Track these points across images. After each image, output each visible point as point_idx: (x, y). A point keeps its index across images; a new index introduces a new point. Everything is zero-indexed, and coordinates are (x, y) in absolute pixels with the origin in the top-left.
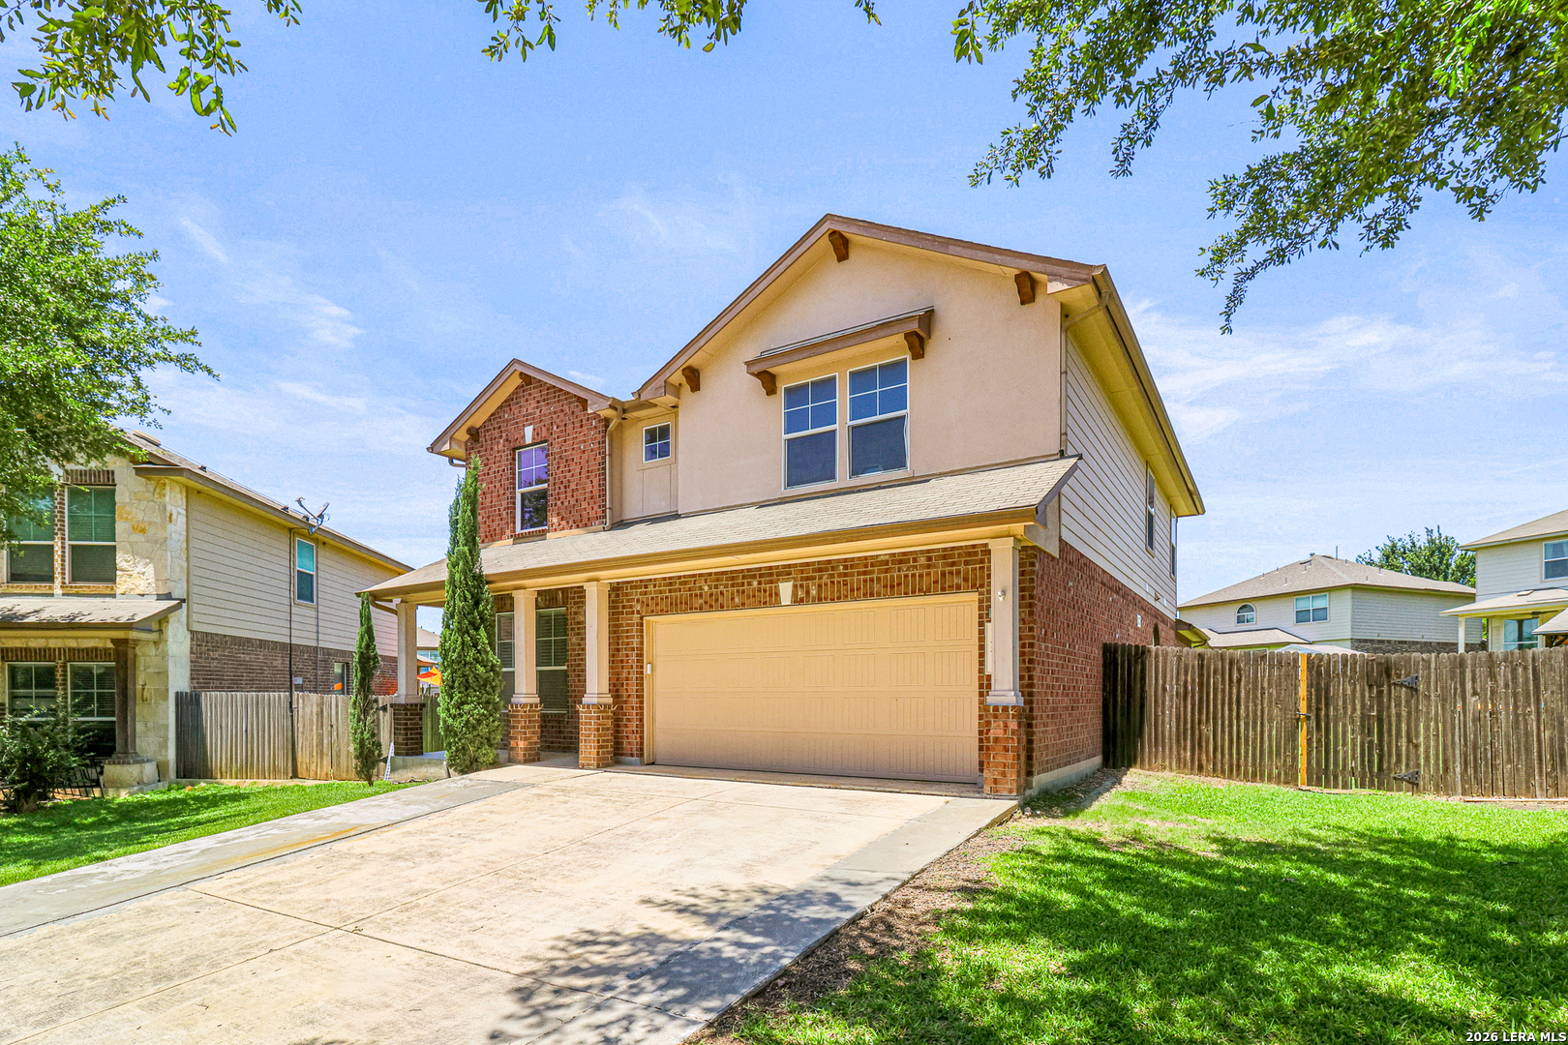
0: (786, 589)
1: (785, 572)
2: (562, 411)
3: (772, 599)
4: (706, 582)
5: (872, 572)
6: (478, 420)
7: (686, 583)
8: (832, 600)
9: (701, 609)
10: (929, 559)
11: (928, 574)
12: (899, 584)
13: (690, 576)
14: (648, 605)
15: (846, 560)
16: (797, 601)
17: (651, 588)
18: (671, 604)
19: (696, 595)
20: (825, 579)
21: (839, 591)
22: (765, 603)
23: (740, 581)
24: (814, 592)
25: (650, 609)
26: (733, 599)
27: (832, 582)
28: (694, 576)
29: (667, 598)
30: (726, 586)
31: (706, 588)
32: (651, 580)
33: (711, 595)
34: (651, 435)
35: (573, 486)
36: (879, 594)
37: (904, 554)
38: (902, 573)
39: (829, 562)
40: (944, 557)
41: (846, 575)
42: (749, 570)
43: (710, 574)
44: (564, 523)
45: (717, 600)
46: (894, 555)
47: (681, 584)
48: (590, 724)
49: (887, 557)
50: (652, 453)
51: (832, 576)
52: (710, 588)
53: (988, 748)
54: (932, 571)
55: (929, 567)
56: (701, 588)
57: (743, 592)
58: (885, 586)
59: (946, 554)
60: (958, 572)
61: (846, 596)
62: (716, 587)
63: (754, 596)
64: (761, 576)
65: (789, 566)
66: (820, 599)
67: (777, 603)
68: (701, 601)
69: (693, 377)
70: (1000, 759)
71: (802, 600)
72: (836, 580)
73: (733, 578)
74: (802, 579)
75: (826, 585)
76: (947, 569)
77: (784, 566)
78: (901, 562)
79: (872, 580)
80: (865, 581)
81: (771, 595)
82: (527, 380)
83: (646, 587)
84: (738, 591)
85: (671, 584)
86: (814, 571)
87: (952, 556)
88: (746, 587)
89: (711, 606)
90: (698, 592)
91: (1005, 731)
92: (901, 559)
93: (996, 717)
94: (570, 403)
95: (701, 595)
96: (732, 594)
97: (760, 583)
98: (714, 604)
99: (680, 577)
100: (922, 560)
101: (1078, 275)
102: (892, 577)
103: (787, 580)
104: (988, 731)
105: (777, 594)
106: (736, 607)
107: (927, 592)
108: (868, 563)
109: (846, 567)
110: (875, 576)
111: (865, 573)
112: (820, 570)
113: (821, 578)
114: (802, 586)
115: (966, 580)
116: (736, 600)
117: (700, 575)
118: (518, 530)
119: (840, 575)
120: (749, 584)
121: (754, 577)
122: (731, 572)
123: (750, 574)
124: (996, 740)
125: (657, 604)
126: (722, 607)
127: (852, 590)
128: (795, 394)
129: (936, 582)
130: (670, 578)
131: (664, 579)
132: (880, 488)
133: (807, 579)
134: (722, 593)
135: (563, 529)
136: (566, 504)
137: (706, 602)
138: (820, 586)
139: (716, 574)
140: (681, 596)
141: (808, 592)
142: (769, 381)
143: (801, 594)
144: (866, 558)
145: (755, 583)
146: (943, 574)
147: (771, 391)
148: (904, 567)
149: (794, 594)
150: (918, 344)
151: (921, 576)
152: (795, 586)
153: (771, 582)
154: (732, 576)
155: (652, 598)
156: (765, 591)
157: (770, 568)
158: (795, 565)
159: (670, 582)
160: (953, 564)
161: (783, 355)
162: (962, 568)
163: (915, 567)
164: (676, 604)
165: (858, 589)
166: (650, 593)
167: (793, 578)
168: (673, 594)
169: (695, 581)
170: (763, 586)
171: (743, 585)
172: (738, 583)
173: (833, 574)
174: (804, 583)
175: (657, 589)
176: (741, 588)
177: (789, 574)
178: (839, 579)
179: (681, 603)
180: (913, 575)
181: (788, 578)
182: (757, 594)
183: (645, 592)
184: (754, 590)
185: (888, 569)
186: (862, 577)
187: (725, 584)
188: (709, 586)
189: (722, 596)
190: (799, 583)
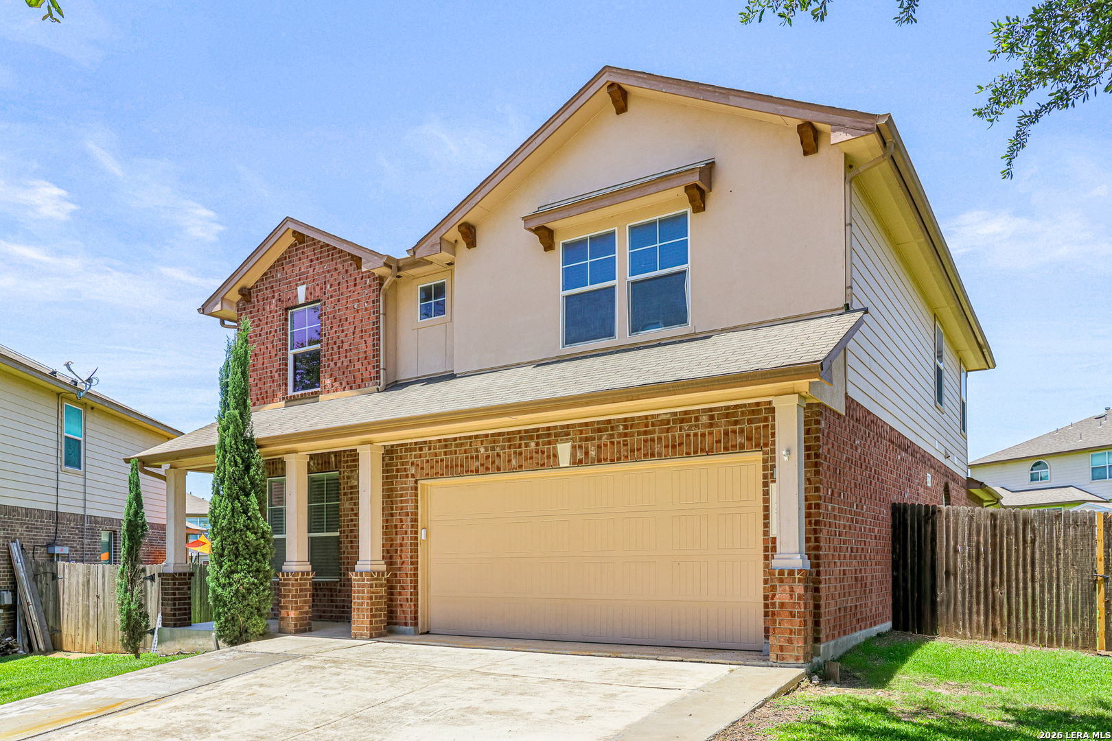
0: (564, 450)
1: (564, 432)
2: (336, 269)
3: (551, 460)
4: (482, 443)
5: (653, 432)
6: (250, 281)
7: (462, 445)
8: (612, 461)
9: (477, 471)
10: (712, 418)
11: (711, 433)
12: (680, 444)
13: (465, 438)
14: (422, 468)
15: (626, 420)
16: (576, 463)
17: (426, 450)
18: (447, 467)
19: (472, 457)
20: (605, 440)
21: (619, 452)
22: (543, 465)
23: (518, 442)
24: (593, 453)
25: (425, 472)
26: (510, 461)
27: (612, 443)
28: (470, 437)
29: (442, 460)
30: (503, 448)
31: (482, 450)
32: (425, 442)
33: (488, 457)
34: (427, 294)
35: (346, 346)
36: (660, 454)
37: (686, 413)
38: (684, 433)
39: (609, 422)
40: (727, 416)
41: (626, 435)
42: (526, 431)
43: (487, 436)
44: (337, 384)
45: (493, 463)
46: (675, 414)
47: (456, 445)
48: (363, 591)
49: (668, 416)
50: (426, 314)
51: (612, 436)
52: (487, 450)
53: (773, 614)
54: (714, 430)
55: (711, 425)
56: (477, 450)
57: (520, 454)
58: (666, 447)
59: (729, 413)
60: (742, 431)
61: (627, 457)
62: (493, 449)
63: (531, 458)
64: (538, 437)
65: (568, 426)
66: (599, 461)
67: (556, 465)
68: (477, 464)
69: (469, 234)
70: (786, 625)
71: (581, 462)
72: (615, 440)
73: (510, 440)
74: (581, 440)
75: (605, 445)
76: (730, 428)
77: (563, 427)
78: (682, 421)
79: (653, 440)
80: (646, 441)
81: (549, 457)
82: (300, 238)
83: (421, 449)
84: (515, 453)
85: (446, 446)
86: (593, 431)
87: (734, 414)
88: (523, 449)
89: (488, 469)
90: (474, 454)
91: (791, 595)
92: (684, 418)
93: (781, 581)
94: (344, 261)
95: (477, 457)
96: (509, 456)
97: (537, 444)
98: (490, 466)
99: (455, 439)
100: (704, 419)
101: (863, 125)
102: (673, 437)
103: (566, 441)
104: (774, 596)
105: (555, 456)
106: (513, 470)
107: (709, 452)
108: (648, 423)
109: (626, 427)
110: (656, 436)
111: (645, 433)
112: (599, 430)
113: (600, 438)
114: (580, 447)
115: (749, 439)
116: (514, 462)
117: (476, 437)
118: (290, 392)
119: (620, 435)
120: (527, 445)
121: (531, 438)
122: (508, 433)
123: (527, 435)
124: (782, 605)
125: (432, 467)
126: (499, 469)
127: (632, 451)
128: (573, 250)
129: (719, 442)
130: (445, 440)
131: (440, 441)
132: (660, 345)
133: (587, 439)
134: (498, 455)
135: (336, 390)
136: (339, 364)
137: (482, 465)
138: (599, 447)
139: (493, 435)
140: (457, 458)
141: (587, 453)
142: (546, 237)
143: (579, 455)
144: (646, 417)
145: (533, 444)
146: (726, 433)
147: (549, 246)
148: (686, 427)
149: (573, 455)
150: (699, 196)
151: (703, 435)
152: (574, 447)
153: (549, 443)
154: (509, 437)
155: (427, 461)
156: (543, 452)
157: (548, 428)
158: (573, 426)
159: (445, 443)
160: (736, 423)
161: (561, 209)
162: (746, 426)
163: (697, 426)
164: (452, 467)
165: (639, 450)
166: (425, 455)
167: (572, 439)
168: (449, 456)
169: (471, 443)
170: (541, 447)
171: (520, 446)
172: (515, 444)
173: (613, 434)
174: (583, 443)
175: (432, 451)
176: (518, 450)
177: (568, 434)
178: (619, 440)
179: (457, 466)
180: (695, 435)
181: (567, 439)
182: (535, 455)
183: (420, 454)
184: (531, 452)
185: (669, 428)
186: (643, 437)
187: (502, 446)
188: (485, 448)
189: (498, 458)
190: (577, 444)
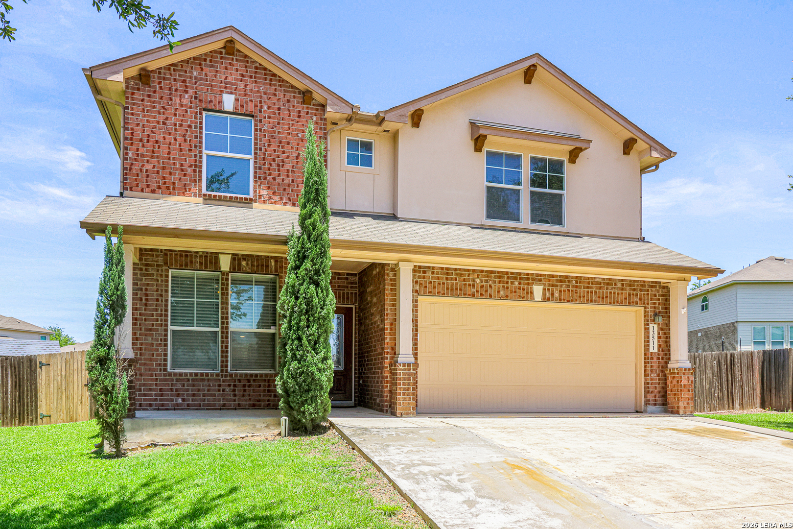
0: (538, 290)
1: (538, 278)
2: (275, 95)
3: (528, 295)
4: (478, 276)
5: (592, 288)
7: (461, 275)
8: (568, 301)
9: (473, 295)
10: (623, 285)
11: (622, 293)
12: (607, 297)
13: (465, 270)
14: (426, 287)
15: (577, 277)
16: (545, 299)
17: (429, 274)
18: (448, 289)
19: (469, 285)
20: (564, 288)
21: (572, 296)
22: (523, 298)
23: (506, 280)
24: (557, 295)
26: (499, 292)
27: (569, 290)
28: (468, 270)
29: (443, 283)
30: (494, 282)
31: (478, 281)
32: (429, 268)
33: (482, 287)
35: (288, 166)
36: (595, 301)
37: (610, 279)
38: (609, 291)
39: (567, 277)
40: (630, 285)
41: (577, 287)
42: (512, 273)
43: (482, 271)
44: (276, 198)
45: (486, 291)
46: (604, 279)
47: (457, 274)
49: (600, 280)
51: (568, 286)
52: (482, 282)
54: (624, 292)
55: (622, 289)
56: (474, 280)
57: (507, 288)
58: (599, 297)
59: (632, 283)
60: (637, 295)
61: (576, 300)
62: (487, 281)
63: (515, 292)
64: (520, 279)
65: (541, 275)
66: (560, 300)
67: (532, 299)
68: (474, 290)
71: (548, 299)
72: (571, 289)
73: (500, 277)
74: (549, 285)
75: (564, 291)
76: (631, 292)
77: (537, 275)
78: (608, 284)
79: (592, 292)
80: (588, 292)
81: (527, 293)
83: (425, 272)
84: (503, 287)
85: (447, 274)
86: (557, 281)
87: (634, 285)
88: (509, 285)
89: (482, 295)
90: (471, 283)
92: (609, 282)
94: (288, 92)
95: (474, 285)
96: (499, 288)
97: (520, 283)
98: (483, 293)
99: (456, 270)
100: (619, 285)
102: (603, 292)
103: (540, 284)
105: (532, 293)
106: (500, 298)
107: (621, 303)
108: (589, 282)
109: (577, 282)
110: (594, 290)
111: (588, 287)
112: (561, 281)
113: (561, 286)
114: (549, 289)
115: (640, 299)
116: (502, 293)
117: (474, 271)
118: (204, 191)
119: (573, 286)
120: (512, 283)
121: (516, 279)
122: (499, 272)
123: (514, 276)
125: (434, 287)
126: (490, 296)
127: (580, 297)
128: (493, 157)
129: (626, 299)
130: (447, 269)
131: (442, 269)
132: (549, 234)
133: (553, 285)
134: (490, 286)
135: (275, 203)
136: (279, 180)
137: (477, 291)
138: (560, 291)
140: (457, 284)
141: (552, 294)
143: (548, 295)
144: (588, 278)
145: (516, 283)
146: (629, 295)
147: (478, 149)
148: (610, 287)
149: (544, 294)
150: (574, 155)
151: (618, 294)
152: (544, 289)
153: (528, 284)
154: (499, 275)
155: (430, 282)
156: (523, 289)
157: (528, 274)
158: (545, 275)
159: (447, 271)
160: (634, 290)
162: (639, 292)
163: (615, 288)
164: (452, 290)
165: (584, 297)
166: (428, 278)
167: (543, 284)
168: (450, 281)
169: (469, 274)
170: (522, 286)
171: (507, 283)
172: (504, 281)
173: (569, 285)
174: (551, 288)
175: (435, 275)
176: (505, 285)
177: (541, 281)
178: (572, 289)
179: (456, 289)
180: (614, 293)
181: (540, 283)
182: (517, 290)
183: (424, 276)
184: (515, 288)
185: (601, 287)
186: (586, 290)
187: (493, 280)
188: (481, 280)
189: (490, 288)
190: (547, 287)
